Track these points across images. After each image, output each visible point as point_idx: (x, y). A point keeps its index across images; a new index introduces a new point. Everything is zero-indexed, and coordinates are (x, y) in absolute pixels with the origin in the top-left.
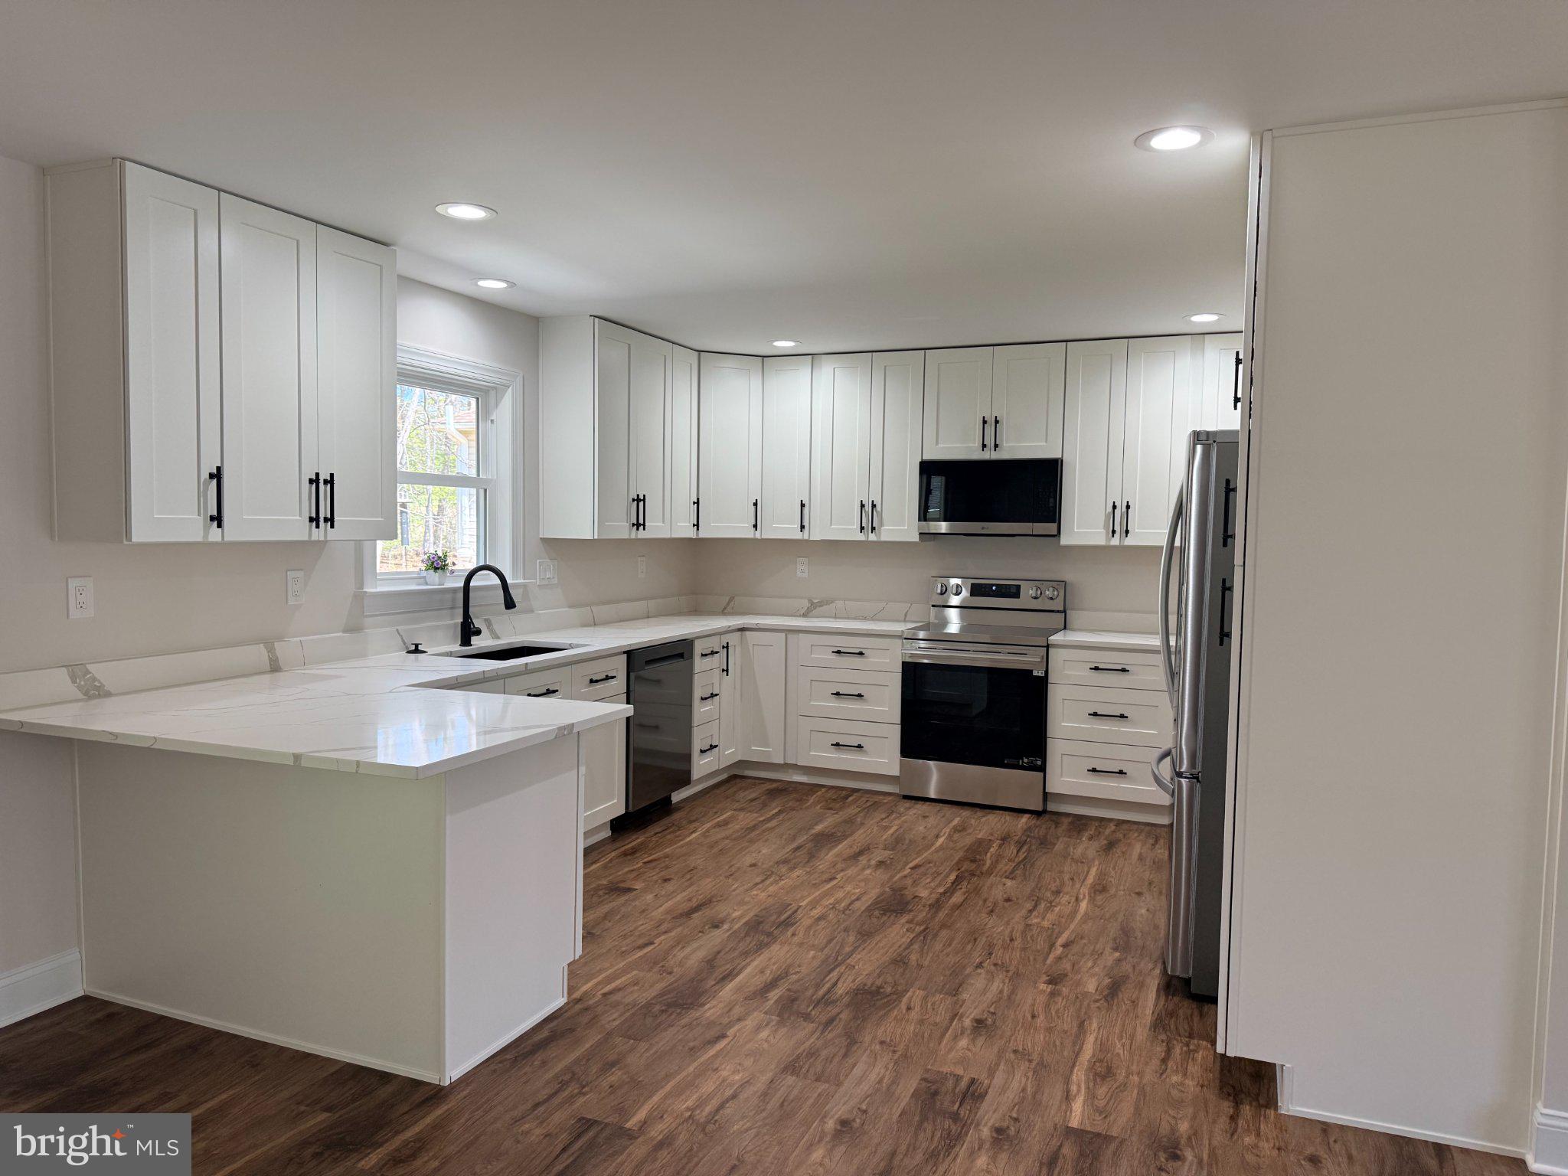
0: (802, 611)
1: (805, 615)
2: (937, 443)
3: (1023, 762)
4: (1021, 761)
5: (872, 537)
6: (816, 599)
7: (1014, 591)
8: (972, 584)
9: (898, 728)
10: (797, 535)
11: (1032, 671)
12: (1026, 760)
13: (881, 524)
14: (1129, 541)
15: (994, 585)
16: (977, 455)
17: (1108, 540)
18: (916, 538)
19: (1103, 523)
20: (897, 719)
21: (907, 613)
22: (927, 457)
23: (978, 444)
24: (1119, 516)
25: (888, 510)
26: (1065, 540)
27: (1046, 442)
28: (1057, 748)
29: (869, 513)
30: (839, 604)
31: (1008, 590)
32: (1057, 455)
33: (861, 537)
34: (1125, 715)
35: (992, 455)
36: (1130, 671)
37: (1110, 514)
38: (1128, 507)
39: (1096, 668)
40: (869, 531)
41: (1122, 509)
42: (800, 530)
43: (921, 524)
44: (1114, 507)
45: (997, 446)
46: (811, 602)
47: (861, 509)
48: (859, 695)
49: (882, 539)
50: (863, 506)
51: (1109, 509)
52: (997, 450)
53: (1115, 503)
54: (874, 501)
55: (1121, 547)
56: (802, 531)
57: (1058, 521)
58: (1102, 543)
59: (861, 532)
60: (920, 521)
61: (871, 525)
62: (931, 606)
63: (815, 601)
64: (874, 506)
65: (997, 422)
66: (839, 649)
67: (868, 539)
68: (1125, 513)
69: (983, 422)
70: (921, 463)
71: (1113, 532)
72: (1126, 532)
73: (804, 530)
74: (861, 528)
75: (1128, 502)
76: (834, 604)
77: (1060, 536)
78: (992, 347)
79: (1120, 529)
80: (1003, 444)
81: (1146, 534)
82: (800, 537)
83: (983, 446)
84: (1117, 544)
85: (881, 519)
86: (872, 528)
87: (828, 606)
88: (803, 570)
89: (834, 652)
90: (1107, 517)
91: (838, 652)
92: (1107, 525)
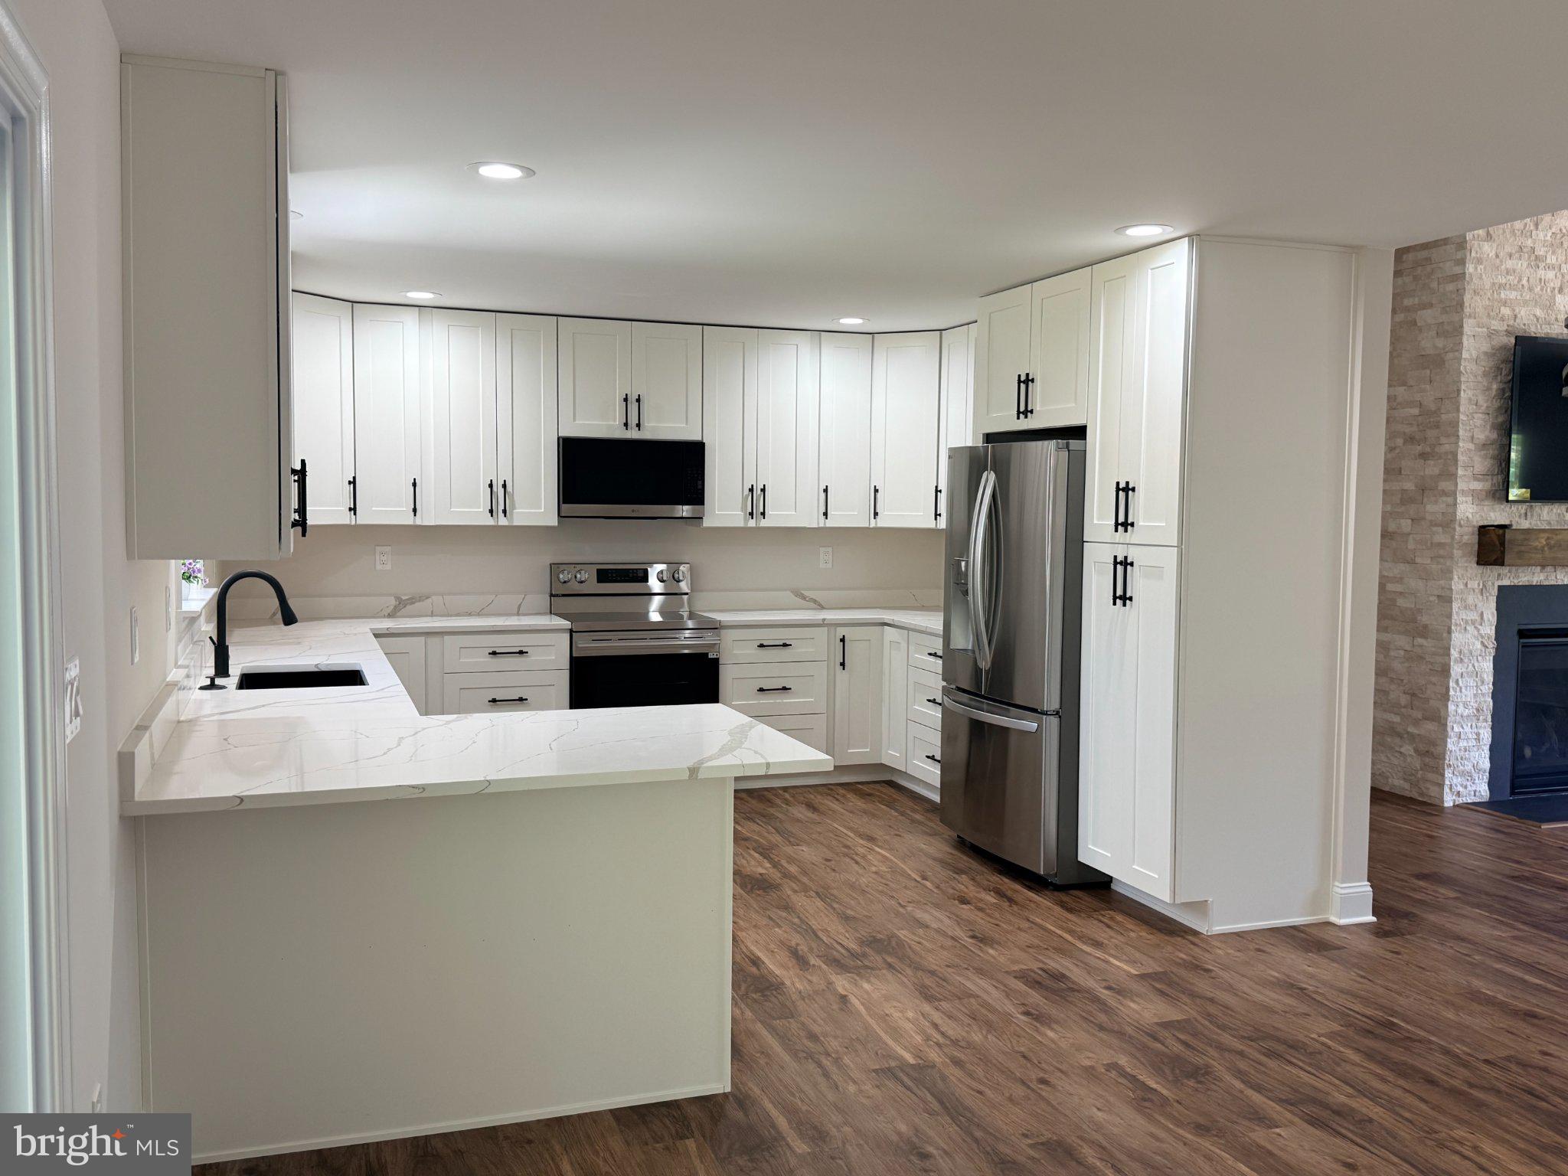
0: (389, 610)
1: (390, 616)
2: (574, 420)
5: (503, 521)
6: (405, 595)
7: (642, 575)
8: (597, 570)
10: (408, 520)
11: (707, 654)
13: (513, 507)
14: (764, 523)
16: (620, 433)
17: (746, 521)
18: (553, 520)
19: (740, 506)
21: (520, 604)
22: (564, 433)
23: (619, 421)
24: (756, 498)
25: (518, 491)
26: (707, 522)
27: (687, 424)
29: (499, 495)
30: (437, 599)
31: (635, 575)
32: (692, 435)
33: (489, 521)
34: (788, 687)
35: (633, 434)
36: (791, 645)
37: (747, 496)
38: (763, 490)
39: (761, 646)
40: (501, 514)
41: (757, 492)
42: (413, 513)
43: (564, 506)
44: (751, 490)
45: (638, 425)
46: (398, 598)
47: (489, 489)
48: (521, 699)
49: (516, 523)
50: (491, 486)
51: (746, 492)
52: (639, 430)
53: (752, 486)
54: (505, 481)
55: (758, 529)
56: (415, 515)
57: (703, 504)
58: (742, 525)
59: (492, 516)
60: (564, 503)
61: (501, 507)
62: (552, 595)
63: (404, 598)
64: (504, 486)
65: (638, 400)
66: (494, 649)
67: (500, 523)
68: (760, 495)
69: (626, 400)
70: (561, 440)
71: (751, 514)
72: (763, 514)
73: (417, 514)
74: (491, 511)
75: (764, 485)
76: (430, 600)
77: (702, 518)
78: (630, 322)
79: (756, 511)
80: (645, 423)
81: (779, 515)
82: (411, 522)
83: (626, 425)
84: (754, 525)
85: (513, 501)
86: (505, 511)
87: (421, 603)
88: (384, 561)
89: (489, 654)
90: (745, 500)
91: (494, 653)
92: (746, 506)
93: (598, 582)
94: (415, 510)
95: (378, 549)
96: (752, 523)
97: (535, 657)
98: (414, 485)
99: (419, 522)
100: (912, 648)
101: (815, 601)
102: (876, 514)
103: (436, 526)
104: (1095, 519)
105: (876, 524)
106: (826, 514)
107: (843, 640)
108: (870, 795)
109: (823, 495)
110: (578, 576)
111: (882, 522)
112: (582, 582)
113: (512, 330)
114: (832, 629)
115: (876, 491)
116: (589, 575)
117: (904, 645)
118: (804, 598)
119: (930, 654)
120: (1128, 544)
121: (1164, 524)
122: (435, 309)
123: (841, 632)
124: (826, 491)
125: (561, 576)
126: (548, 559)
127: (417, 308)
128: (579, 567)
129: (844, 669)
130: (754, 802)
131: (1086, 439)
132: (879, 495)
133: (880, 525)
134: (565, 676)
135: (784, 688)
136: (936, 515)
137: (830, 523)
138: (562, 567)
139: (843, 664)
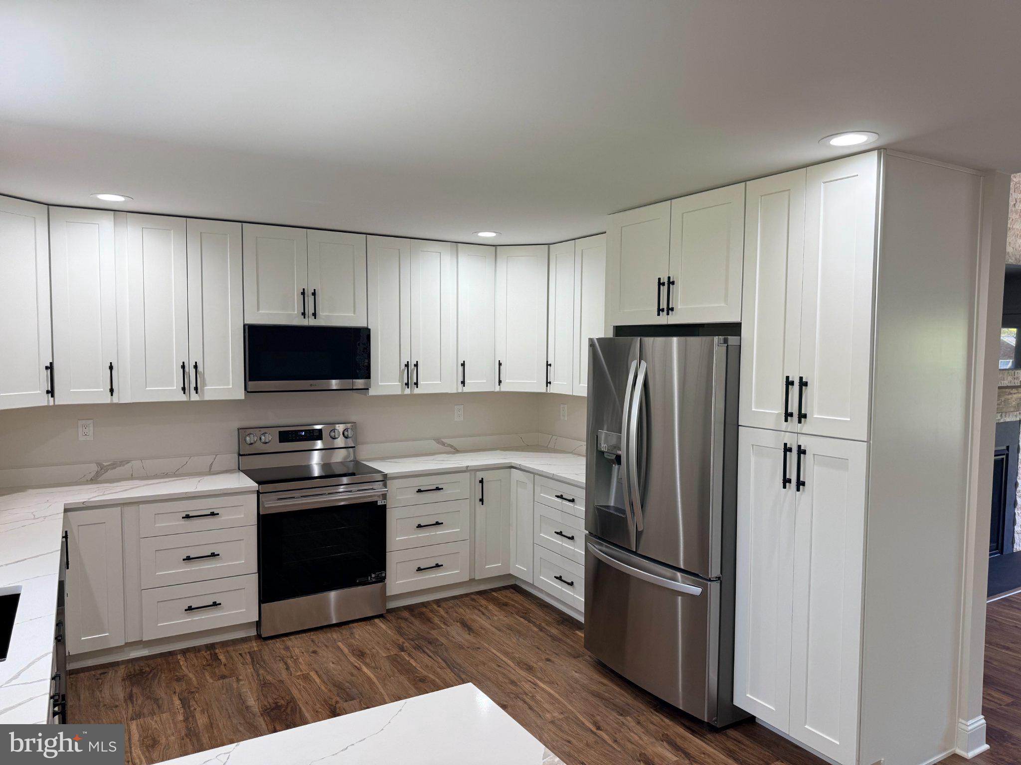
0: (89, 477)
2: (258, 309)
3: (371, 578)
4: (369, 578)
5: (195, 397)
6: (107, 461)
7: (317, 434)
8: (280, 432)
9: (255, 577)
10: (106, 399)
11: (377, 501)
12: (373, 576)
13: (204, 385)
14: (417, 391)
15: (302, 431)
16: (297, 321)
17: (403, 390)
18: (240, 394)
19: (398, 378)
20: (255, 569)
21: (212, 463)
22: (249, 321)
23: (297, 309)
24: (411, 372)
25: (209, 370)
26: (372, 392)
27: (354, 312)
28: (393, 559)
29: (191, 375)
30: (136, 464)
31: (312, 434)
32: (360, 323)
33: (183, 398)
34: (440, 522)
35: (311, 322)
36: (442, 489)
37: (404, 370)
38: (416, 365)
39: (419, 491)
40: (193, 391)
41: (412, 367)
42: (109, 394)
43: (250, 383)
44: (407, 365)
45: (314, 315)
46: (99, 464)
47: (182, 370)
48: (213, 555)
49: (207, 398)
50: (183, 367)
51: (403, 367)
52: (315, 318)
53: (408, 362)
54: (196, 363)
55: (412, 396)
56: (112, 395)
57: (370, 378)
58: (399, 393)
59: (184, 393)
60: (250, 380)
61: (193, 385)
62: (240, 455)
63: (105, 464)
64: (196, 367)
65: (314, 294)
66: (187, 513)
67: (192, 399)
68: (414, 369)
69: (303, 293)
70: (247, 327)
71: (407, 384)
72: (416, 384)
73: (114, 394)
74: (184, 389)
75: (417, 362)
76: (130, 464)
77: (368, 389)
78: (306, 229)
79: (411, 382)
80: (320, 313)
81: (428, 384)
82: (109, 402)
83: (304, 314)
84: (410, 393)
85: (204, 380)
86: (196, 389)
87: (122, 468)
88: (86, 433)
89: (183, 518)
90: (402, 373)
91: (187, 517)
92: (403, 379)
93: (280, 442)
94: (112, 391)
95: (80, 423)
96: (408, 391)
97: (226, 517)
98: (111, 368)
99: (115, 400)
100: (538, 489)
101: (451, 446)
102: (500, 382)
103: (133, 403)
104: (753, 406)
105: (500, 388)
106: (463, 383)
107: (481, 481)
108: (506, 604)
109: (461, 368)
110: (263, 437)
111: (505, 388)
112: (266, 443)
113: (201, 233)
114: (473, 473)
115: (500, 364)
116: (272, 437)
117: (530, 486)
118: (443, 444)
119: (557, 497)
120: (798, 433)
121: (849, 419)
122: (130, 213)
123: (480, 475)
124: (463, 365)
125: (248, 438)
126: (237, 424)
127: (113, 212)
128: (263, 430)
129: (482, 504)
130: (417, 622)
131: (740, 335)
132: (502, 367)
133: (502, 390)
134: (254, 530)
135: (437, 523)
136: (547, 383)
137: (467, 389)
138: (249, 431)
139: (482, 500)
